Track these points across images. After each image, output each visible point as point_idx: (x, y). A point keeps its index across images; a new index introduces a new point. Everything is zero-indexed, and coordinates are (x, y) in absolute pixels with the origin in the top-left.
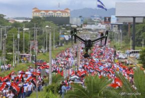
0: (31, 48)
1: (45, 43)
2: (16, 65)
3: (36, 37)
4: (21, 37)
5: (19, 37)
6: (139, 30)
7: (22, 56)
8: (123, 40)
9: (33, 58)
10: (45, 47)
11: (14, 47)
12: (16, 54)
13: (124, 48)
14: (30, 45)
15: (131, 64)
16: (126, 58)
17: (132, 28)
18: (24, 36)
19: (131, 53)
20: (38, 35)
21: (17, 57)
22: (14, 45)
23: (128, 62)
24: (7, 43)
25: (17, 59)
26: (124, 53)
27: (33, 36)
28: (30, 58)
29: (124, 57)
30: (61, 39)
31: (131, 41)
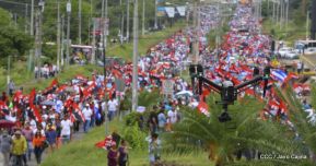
0: (94, 33)
1: (125, 22)
2: (62, 67)
3: (106, 10)
4: (75, 9)
5: (69, 9)
7: (75, 49)
8: (290, 18)
9: (98, 55)
10: (125, 31)
11: (59, 31)
12: (64, 44)
13: (291, 37)
14: (92, 26)
15: (308, 70)
16: (296, 58)
18: (80, 8)
19: (306, 46)
20: (110, 5)
21: (65, 51)
22: (59, 26)
23: (299, 66)
24: (44, 21)
25: (65, 56)
26: (292, 45)
27: (99, 7)
28: (93, 55)
29: (292, 55)
30: (159, 14)
31: (308, 22)
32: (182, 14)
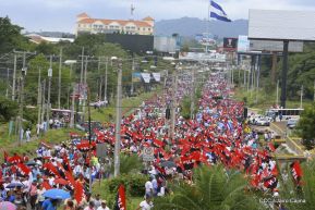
0: (74, 97)
1: (103, 87)
3: (86, 75)
4: (55, 73)
5: (50, 74)
6: (295, 66)
7: (55, 112)
8: (261, 86)
9: (77, 118)
10: (103, 95)
11: (40, 94)
12: (44, 107)
13: (260, 104)
14: (71, 91)
15: (277, 137)
16: (267, 125)
17: (281, 62)
18: (60, 73)
19: (277, 114)
20: (89, 70)
21: (45, 114)
24: (26, 85)
26: (262, 113)
27: (78, 71)
28: (72, 119)
29: (263, 122)
30: (135, 80)
31: (278, 90)
32: (158, 79)
